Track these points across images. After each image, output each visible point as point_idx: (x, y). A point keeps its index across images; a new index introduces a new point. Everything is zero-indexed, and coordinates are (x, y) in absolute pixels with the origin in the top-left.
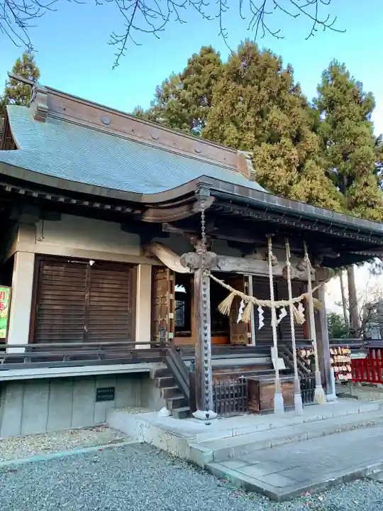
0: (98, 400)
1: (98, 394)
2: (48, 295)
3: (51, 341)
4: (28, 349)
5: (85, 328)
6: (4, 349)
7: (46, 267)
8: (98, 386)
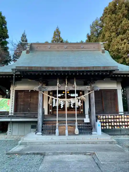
0: (32, 128)
1: (32, 127)
2: (19, 100)
3: (20, 112)
4: (14, 114)
5: (29, 109)
6: (8, 114)
7: (19, 93)
8: (32, 124)
